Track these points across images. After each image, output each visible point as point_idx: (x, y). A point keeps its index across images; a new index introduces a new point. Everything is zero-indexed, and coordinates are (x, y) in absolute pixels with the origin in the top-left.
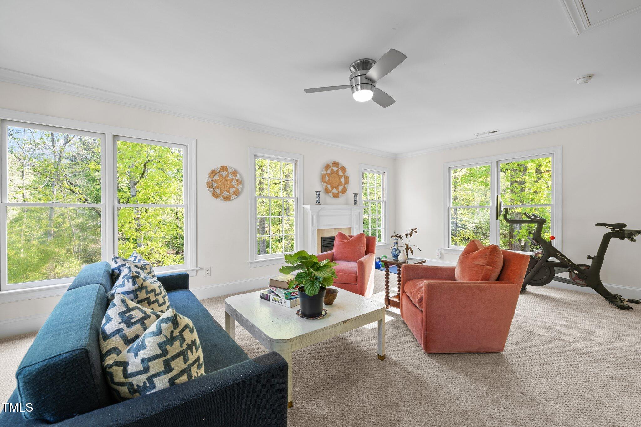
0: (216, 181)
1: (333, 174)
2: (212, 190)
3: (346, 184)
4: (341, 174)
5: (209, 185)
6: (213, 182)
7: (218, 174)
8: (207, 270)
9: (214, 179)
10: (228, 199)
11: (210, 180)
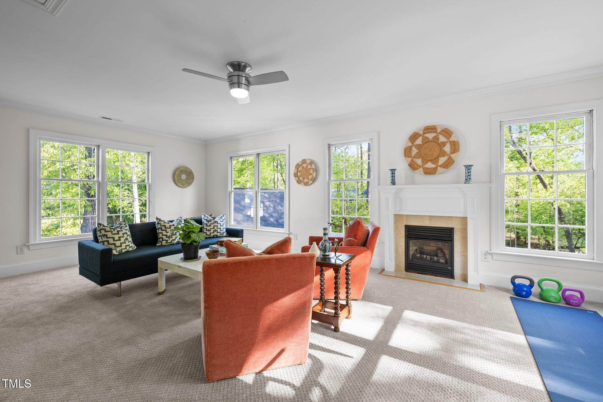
0: (300, 172)
1: (428, 143)
2: (297, 178)
3: (453, 153)
4: (443, 141)
5: (296, 175)
6: (298, 173)
7: (301, 166)
8: (295, 235)
9: (299, 170)
10: (306, 184)
11: (296, 171)
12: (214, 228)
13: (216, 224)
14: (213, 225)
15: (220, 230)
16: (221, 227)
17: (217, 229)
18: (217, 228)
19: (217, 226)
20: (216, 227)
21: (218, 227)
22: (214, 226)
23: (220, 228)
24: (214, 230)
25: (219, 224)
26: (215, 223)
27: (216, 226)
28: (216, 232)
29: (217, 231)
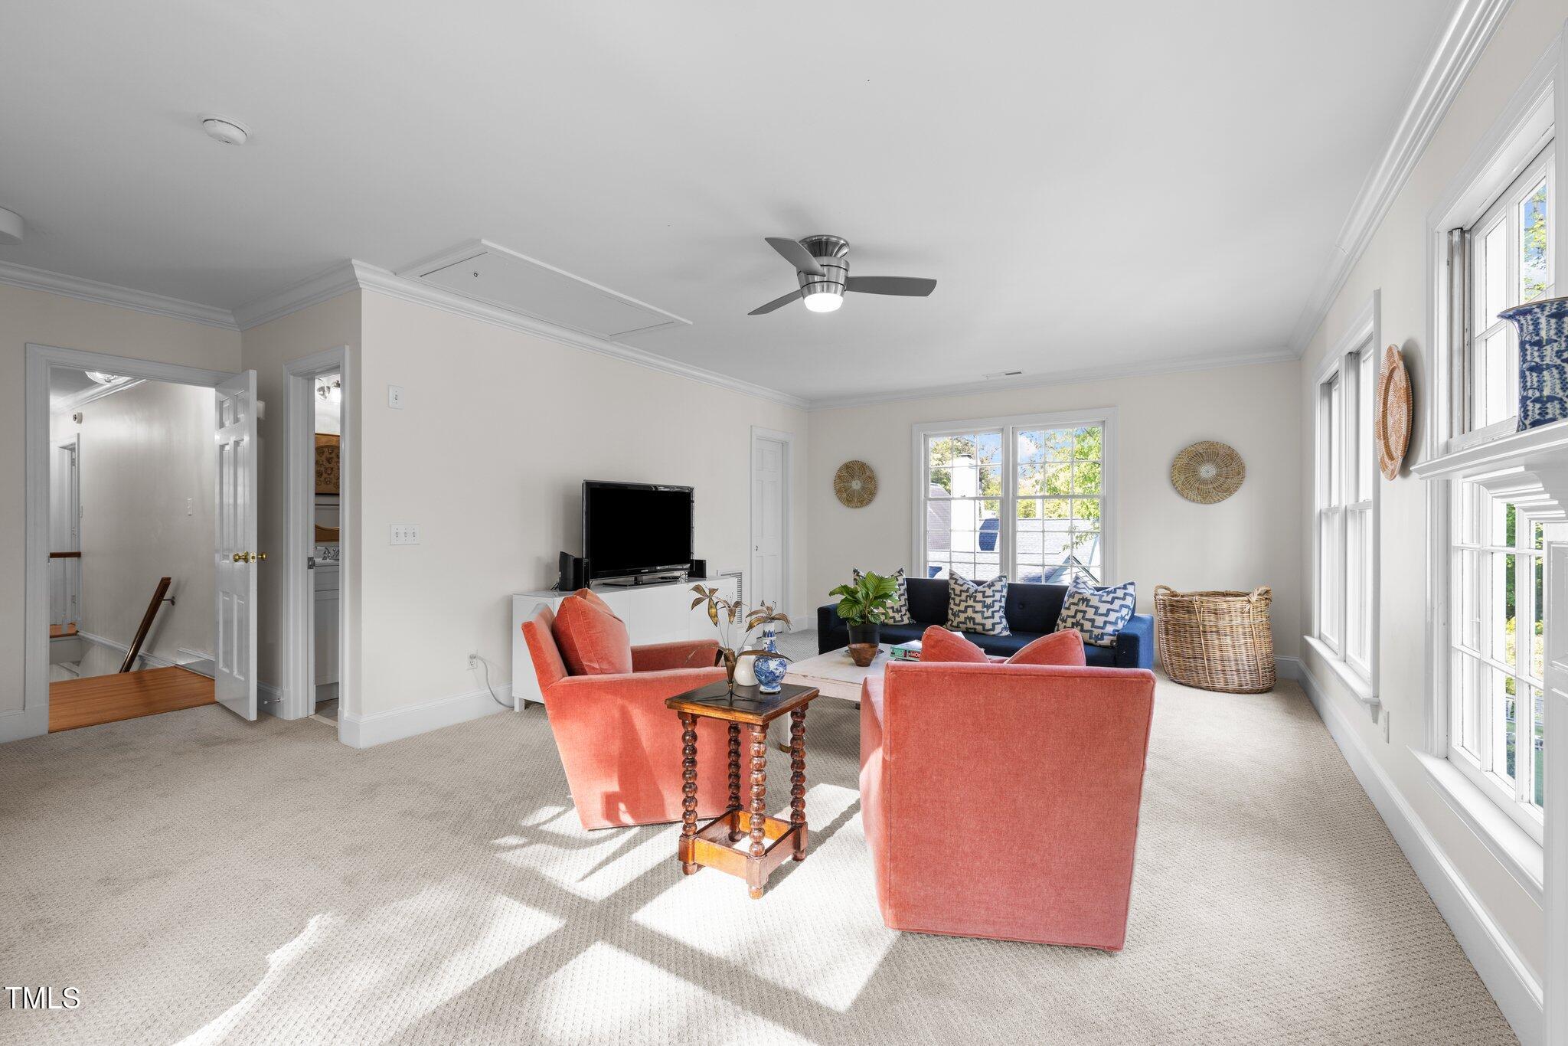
12: (1074, 617)
13: (1082, 607)
14: (1076, 607)
15: (1093, 626)
16: (1096, 617)
17: (1082, 621)
18: (1083, 617)
19: (1085, 612)
20: (1080, 616)
21: (1087, 616)
22: (1077, 611)
23: (1092, 621)
24: (1074, 620)
25: (1092, 607)
26: (1081, 604)
27: (1081, 611)
28: (1079, 627)
29: (1082, 625)
